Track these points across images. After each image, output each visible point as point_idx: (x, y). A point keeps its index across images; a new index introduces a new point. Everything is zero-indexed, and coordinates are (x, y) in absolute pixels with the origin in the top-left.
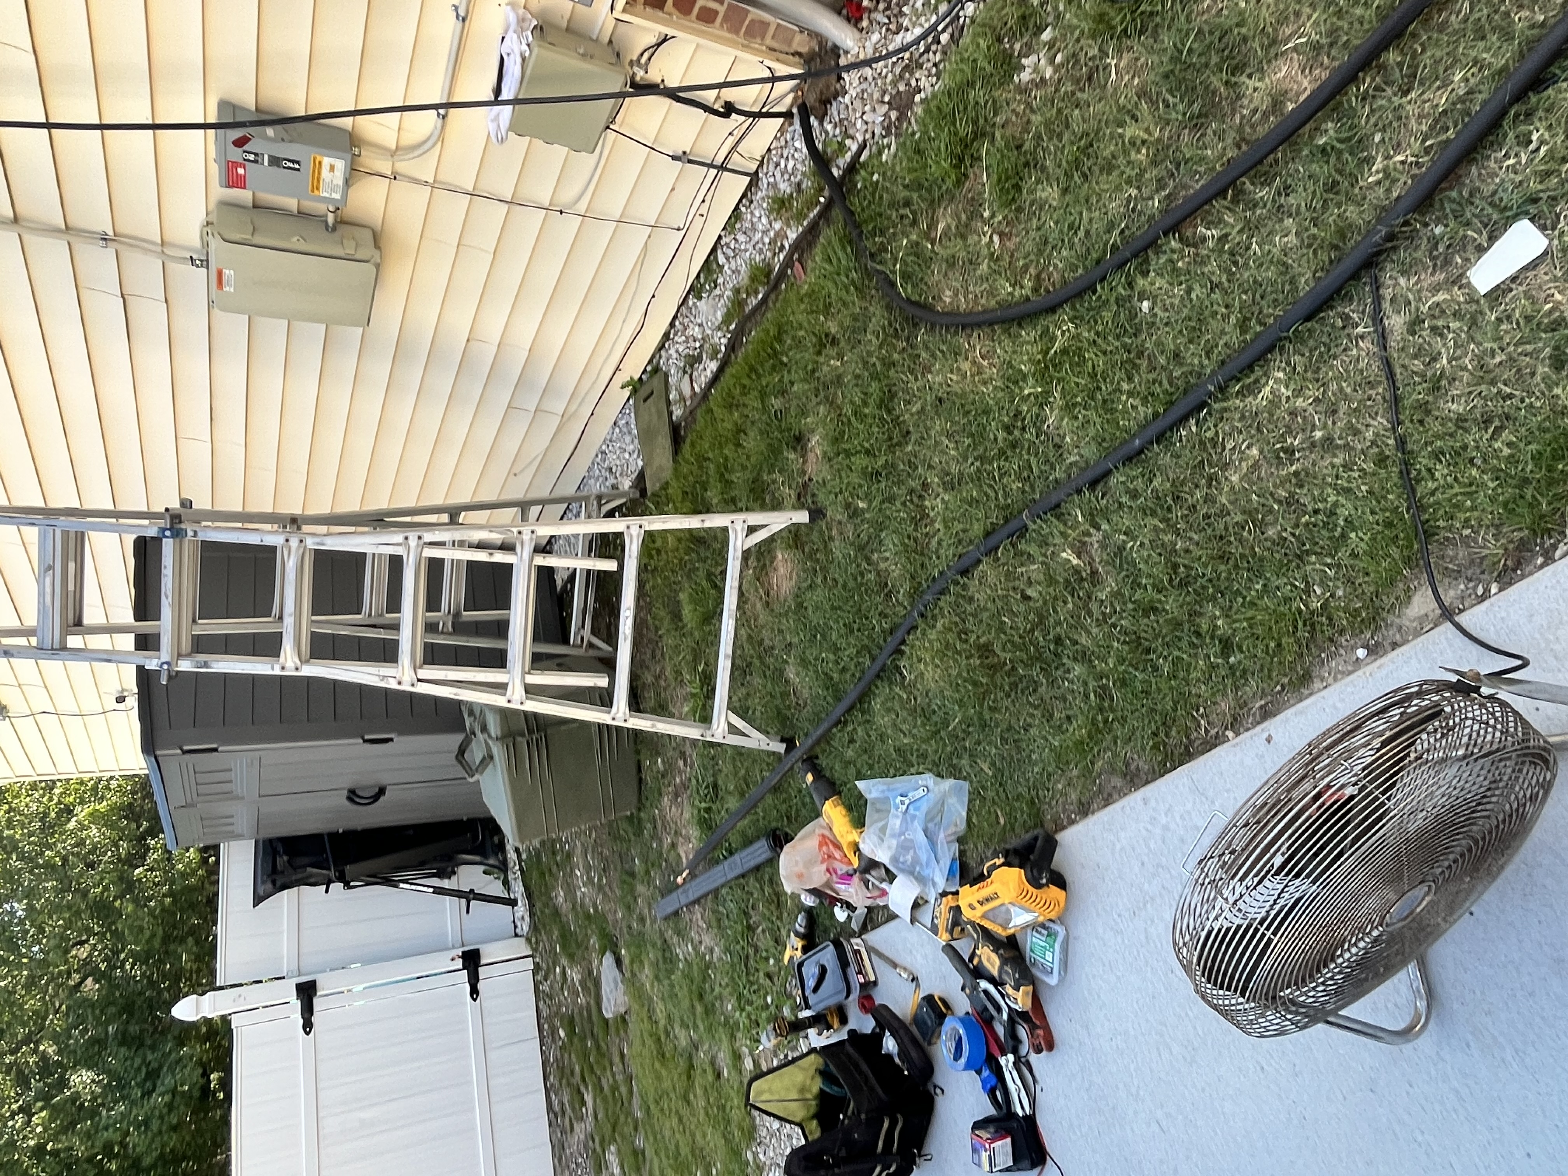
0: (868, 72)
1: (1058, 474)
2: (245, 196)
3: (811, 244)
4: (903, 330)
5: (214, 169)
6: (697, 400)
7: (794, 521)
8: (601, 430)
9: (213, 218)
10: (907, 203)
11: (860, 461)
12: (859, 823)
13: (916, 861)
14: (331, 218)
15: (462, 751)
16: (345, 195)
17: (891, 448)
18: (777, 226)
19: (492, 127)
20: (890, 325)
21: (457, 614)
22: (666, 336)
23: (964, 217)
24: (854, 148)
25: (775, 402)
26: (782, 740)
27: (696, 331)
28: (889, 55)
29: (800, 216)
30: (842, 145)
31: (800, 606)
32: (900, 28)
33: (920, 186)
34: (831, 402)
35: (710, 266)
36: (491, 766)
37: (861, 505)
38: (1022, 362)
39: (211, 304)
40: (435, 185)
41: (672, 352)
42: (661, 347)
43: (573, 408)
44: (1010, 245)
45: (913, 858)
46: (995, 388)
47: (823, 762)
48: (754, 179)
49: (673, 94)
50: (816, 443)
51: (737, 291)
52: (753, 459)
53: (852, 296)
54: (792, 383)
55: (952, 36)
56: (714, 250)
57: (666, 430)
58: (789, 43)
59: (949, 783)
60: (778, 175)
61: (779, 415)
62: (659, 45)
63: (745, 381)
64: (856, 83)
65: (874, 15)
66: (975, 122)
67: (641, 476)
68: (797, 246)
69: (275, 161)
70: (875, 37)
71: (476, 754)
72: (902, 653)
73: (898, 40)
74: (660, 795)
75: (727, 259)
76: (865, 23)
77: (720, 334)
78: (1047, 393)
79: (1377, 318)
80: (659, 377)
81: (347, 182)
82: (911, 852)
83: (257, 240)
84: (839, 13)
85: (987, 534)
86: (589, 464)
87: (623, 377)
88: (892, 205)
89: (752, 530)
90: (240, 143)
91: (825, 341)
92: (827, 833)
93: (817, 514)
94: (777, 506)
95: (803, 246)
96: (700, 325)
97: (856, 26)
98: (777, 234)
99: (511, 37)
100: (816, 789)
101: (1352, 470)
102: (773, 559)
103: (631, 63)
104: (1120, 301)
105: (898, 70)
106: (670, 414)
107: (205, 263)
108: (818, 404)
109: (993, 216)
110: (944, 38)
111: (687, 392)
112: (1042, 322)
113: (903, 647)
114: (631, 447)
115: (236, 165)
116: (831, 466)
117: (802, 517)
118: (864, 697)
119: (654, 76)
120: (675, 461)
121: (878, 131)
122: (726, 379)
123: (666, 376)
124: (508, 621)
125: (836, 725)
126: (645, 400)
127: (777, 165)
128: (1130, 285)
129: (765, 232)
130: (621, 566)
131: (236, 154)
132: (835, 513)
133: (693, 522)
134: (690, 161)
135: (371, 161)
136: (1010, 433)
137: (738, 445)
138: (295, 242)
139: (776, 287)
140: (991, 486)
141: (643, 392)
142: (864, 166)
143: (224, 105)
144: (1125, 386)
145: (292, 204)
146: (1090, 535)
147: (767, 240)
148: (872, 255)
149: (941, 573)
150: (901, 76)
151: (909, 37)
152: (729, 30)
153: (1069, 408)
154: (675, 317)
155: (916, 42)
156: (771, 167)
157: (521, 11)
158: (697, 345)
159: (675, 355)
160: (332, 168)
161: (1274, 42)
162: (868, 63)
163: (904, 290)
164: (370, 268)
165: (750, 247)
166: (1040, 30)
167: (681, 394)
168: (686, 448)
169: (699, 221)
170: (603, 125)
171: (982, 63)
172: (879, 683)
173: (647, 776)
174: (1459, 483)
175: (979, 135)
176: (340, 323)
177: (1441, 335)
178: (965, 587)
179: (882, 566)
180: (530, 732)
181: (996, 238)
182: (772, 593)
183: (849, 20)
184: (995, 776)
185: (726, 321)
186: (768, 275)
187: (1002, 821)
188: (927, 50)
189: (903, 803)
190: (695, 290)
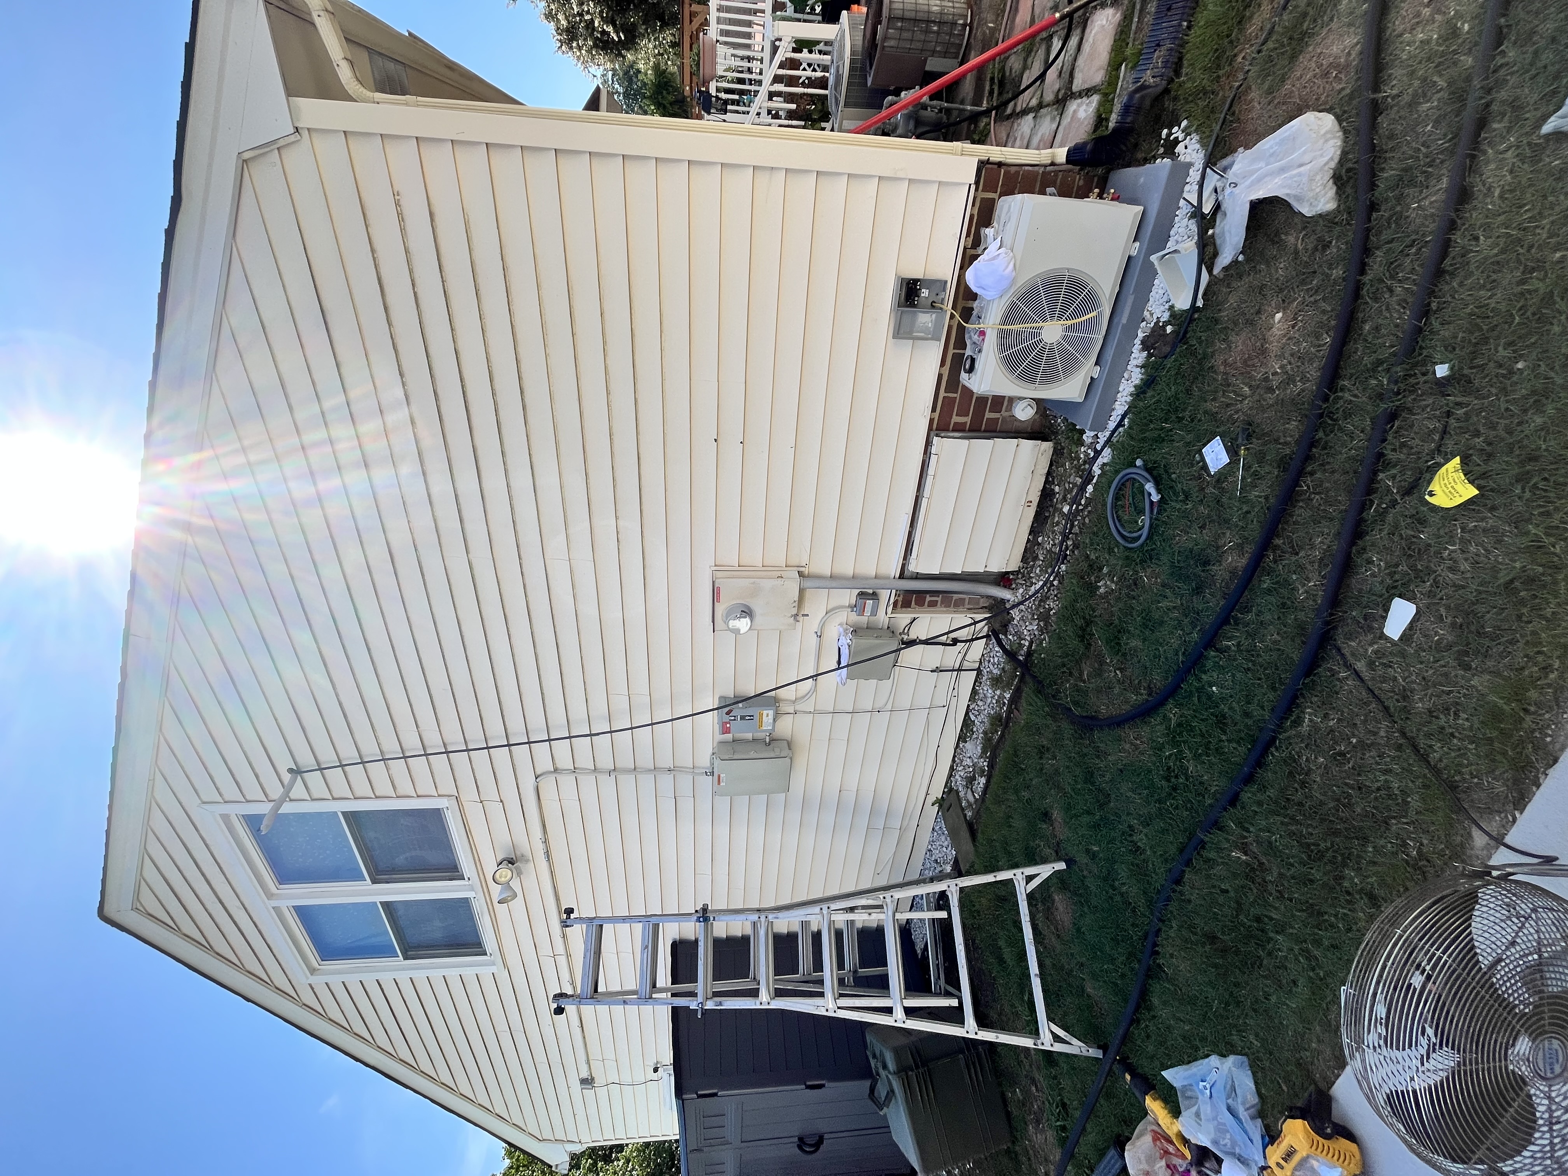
0: (1022, 607)
1: (1209, 802)
2: (729, 737)
3: (1020, 697)
4: (1085, 734)
5: (717, 727)
6: (979, 803)
7: (1056, 869)
8: (925, 836)
9: (716, 750)
10: (1064, 665)
11: (1086, 819)
12: (1176, 1113)
13: (1234, 1143)
14: (768, 740)
15: (872, 1090)
16: (774, 726)
17: (1101, 807)
18: (998, 692)
19: (839, 679)
20: (1076, 732)
21: (855, 972)
22: (952, 769)
23: (1096, 665)
24: (1027, 644)
25: (1025, 794)
26: (1099, 1047)
27: (968, 762)
28: (1031, 597)
29: (1008, 685)
30: (1020, 644)
31: (1078, 930)
32: (1032, 584)
33: (1068, 655)
34: (1059, 787)
35: (967, 723)
36: (893, 1101)
37: (1095, 849)
38: (1158, 737)
39: (714, 793)
40: (815, 712)
41: (957, 777)
42: (950, 776)
43: (905, 824)
44: (1128, 673)
45: (1230, 1139)
46: (1150, 755)
47: (1133, 1060)
48: (979, 671)
49: (926, 642)
50: (1057, 815)
51: (985, 733)
52: (1021, 833)
53: (1049, 721)
54: (1031, 780)
55: (1059, 581)
56: (967, 714)
57: (964, 828)
58: (978, 603)
59: (1232, 1058)
60: (991, 667)
61: (1029, 801)
62: (912, 623)
63: (1005, 785)
64: (1017, 613)
65: (1018, 581)
66: (1084, 618)
67: (956, 862)
68: (1012, 701)
69: (743, 718)
70: (1021, 591)
71: (882, 1091)
72: (1157, 953)
73: (1033, 589)
74: (1026, 1123)
75: (976, 716)
76: (1014, 586)
77: (982, 760)
78: (1181, 752)
79: (1348, 666)
80: (953, 794)
81: (774, 720)
82: (1228, 1136)
83: (735, 757)
84: (999, 585)
85: (1181, 851)
86: (922, 861)
87: (932, 799)
88: (1056, 668)
89: (1029, 879)
90: (728, 713)
91: (1042, 751)
92: (1155, 1128)
93: (1069, 862)
94: (1044, 861)
95: (1014, 700)
96: (970, 757)
97: (1009, 588)
98: (999, 697)
99: (842, 638)
100: (1135, 1086)
101: (1384, 758)
102: (1053, 901)
103: (900, 634)
104: (1198, 690)
105: (1037, 603)
106: (965, 816)
107: (712, 774)
108: (1050, 789)
109: (1111, 662)
110: (1055, 583)
111: (972, 799)
112: (1161, 711)
113: (1157, 949)
114: (946, 843)
115: (726, 723)
116: (1070, 827)
117: (1061, 866)
118: (1144, 994)
119: (913, 636)
120: (975, 846)
121: (1036, 633)
122: (993, 786)
123: (957, 792)
124: (887, 975)
125: (1131, 1024)
126: (948, 810)
127: (989, 661)
128: (1199, 680)
129: (992, 697)
130: (950, 914)
131: (726, 718)
132: (1082, 859)
133: (989, 878)
134: (941, 671)
135: (785, 708)
136: (1169, 781)
137: (1010, 826)
138: (752, 754)
139: (1007, 726)
140: (1171, 818)
141: (946, 806)
142: (1035, 651)
143: (721, 698)
144: (1224, 737)
145: (749, 736)
146: (1246, 838)
147: (994, 701)
148: (1053, 696)
149: (1162, 886)
150: (1040, 605)
151: (1038, 586)
152: (945, 607)
153: (1197, 757)
154: (954, 756)
155: (1042, 587)
156: (986, 663)
157: (845, 626)
158: (971, 769)
159: (959, 779)
160: (767, 715)
161: (1218, 548)
162: (1021, 603)
163: (1076, 711)
164: (788, 760)
165: (986, 707)
166: (1101, 569)
167: (968, 801)
168: (979, 836)
169: (954, 700)
170: (892, 665)
171: (1077, 590)
172: (1150, 981)
173: (1012, 1108)
174: (1453, 750)
175: (1089, 623)
176: (773, 793)
177: (1390, 667)
178: (1181, 893)
179: (1124, 889)
180: (917, 1067)
181: (1118, 672)
182: (1059, 927)
183: (1005, 587)
184: (1262, 1046)
185: (984, 751)
186: (1000, 721)
187: (1285, 1088)
188: (1049, 590)
189: (1205, 1087)
190: (962, 738)
